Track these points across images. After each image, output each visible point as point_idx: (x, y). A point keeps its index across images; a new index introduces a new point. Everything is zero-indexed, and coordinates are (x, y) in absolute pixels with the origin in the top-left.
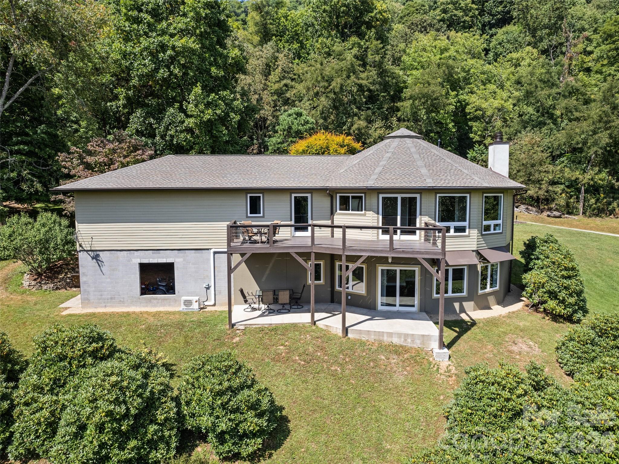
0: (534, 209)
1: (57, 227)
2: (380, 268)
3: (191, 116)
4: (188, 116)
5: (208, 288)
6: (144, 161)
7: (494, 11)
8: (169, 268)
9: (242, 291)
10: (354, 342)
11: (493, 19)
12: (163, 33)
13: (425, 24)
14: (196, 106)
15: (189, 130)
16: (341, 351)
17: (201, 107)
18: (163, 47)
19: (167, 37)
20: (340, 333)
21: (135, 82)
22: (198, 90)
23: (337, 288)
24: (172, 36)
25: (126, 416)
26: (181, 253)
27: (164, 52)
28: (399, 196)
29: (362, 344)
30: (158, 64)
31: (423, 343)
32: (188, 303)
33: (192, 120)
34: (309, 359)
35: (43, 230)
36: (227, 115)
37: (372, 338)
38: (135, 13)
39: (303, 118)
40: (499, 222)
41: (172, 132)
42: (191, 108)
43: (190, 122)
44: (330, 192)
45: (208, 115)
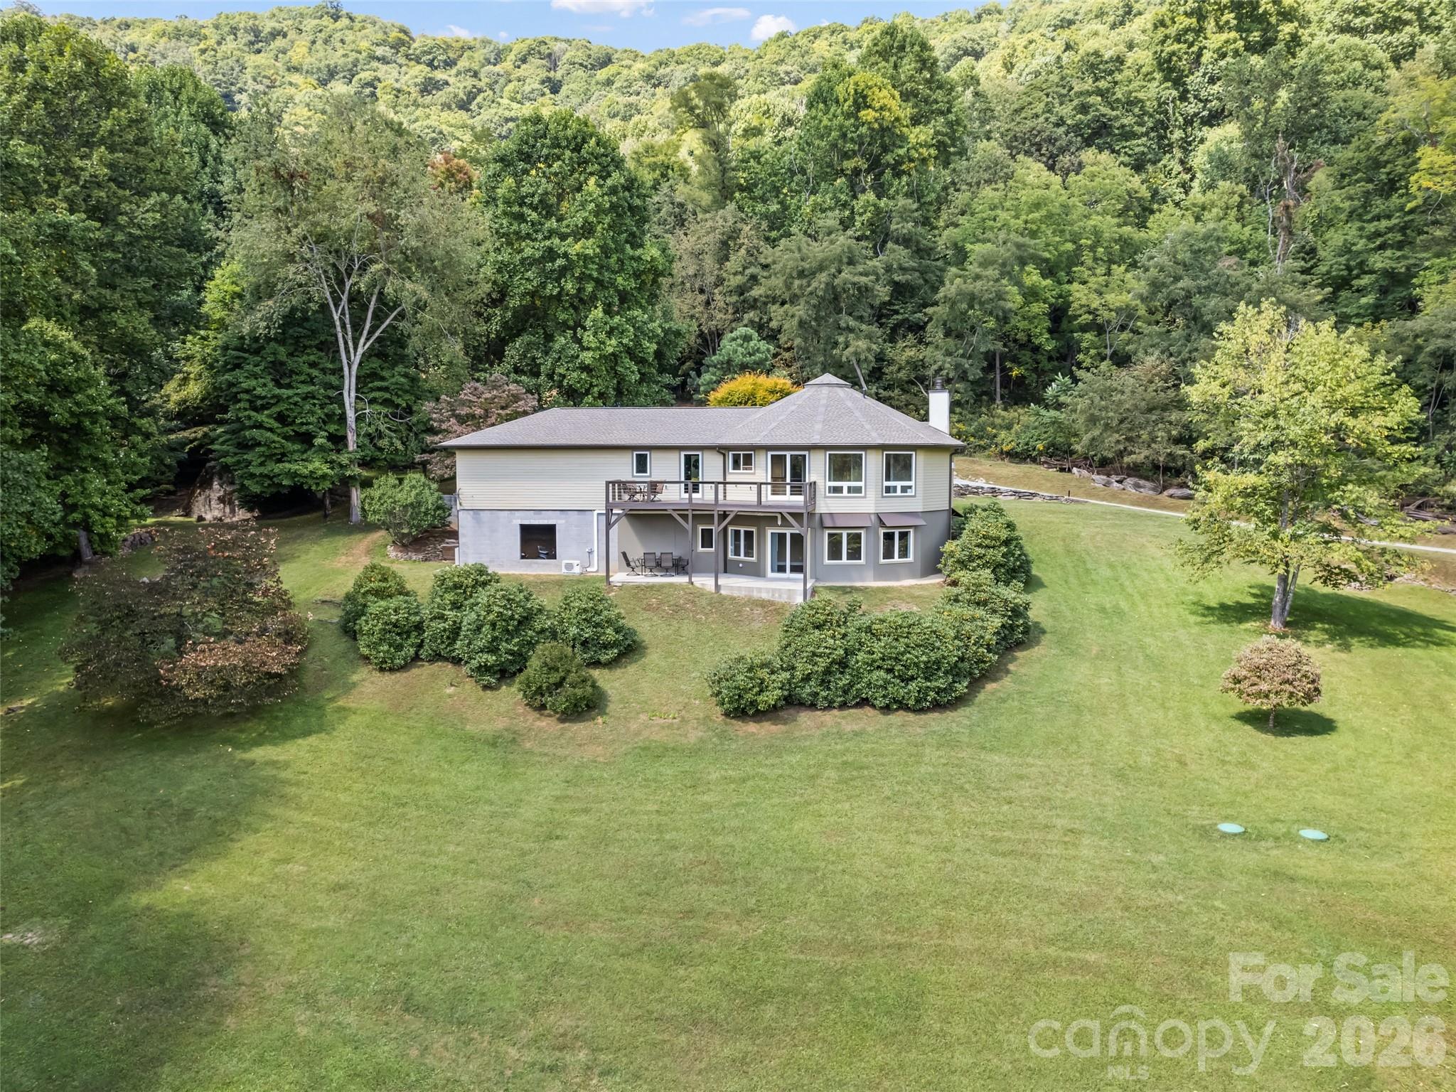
0: (1148, 484)
1: (427, 491)
2: (769, 531)
3: (588, 349)
4: (584, 349)
5: (590, 553)
6: (525, 413)
7: (1203, 94)
8: (550, 530)
9: (624, 554)
10: (725, 598)
11: (1204, 107)
12: (551, 233)
13: (1038, 139)
14: (595, 334)
15: (585, 368)
16: (710, 604)
17: (603, 336)
18: (551, 254)
19: (556, 241)
20: (713, 589)
21: (514, 303)
22: (598, 313)
23: (731, 556)
24: (563, 237)
25: (512, 618)
26: (563, 515)
27: (553, 260)
28: (788, 454)
29: (733, 599)
30: (547, 276)
31: (789, 597)
32: (569, 567)
33: (590, 354)
34: (677, 609)
35: (414, 493)
36: (638, 344)
37: (743, 594)
38: (516, 209)
39: (752, 344)
40: (911, 483)
41: (562, 371)
42: (588, 338)
43: (587, 357)
44: (722, 450)
45: (612, 345)
